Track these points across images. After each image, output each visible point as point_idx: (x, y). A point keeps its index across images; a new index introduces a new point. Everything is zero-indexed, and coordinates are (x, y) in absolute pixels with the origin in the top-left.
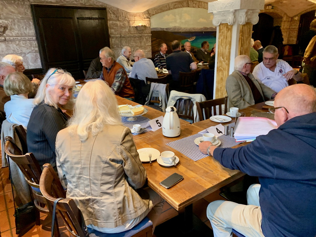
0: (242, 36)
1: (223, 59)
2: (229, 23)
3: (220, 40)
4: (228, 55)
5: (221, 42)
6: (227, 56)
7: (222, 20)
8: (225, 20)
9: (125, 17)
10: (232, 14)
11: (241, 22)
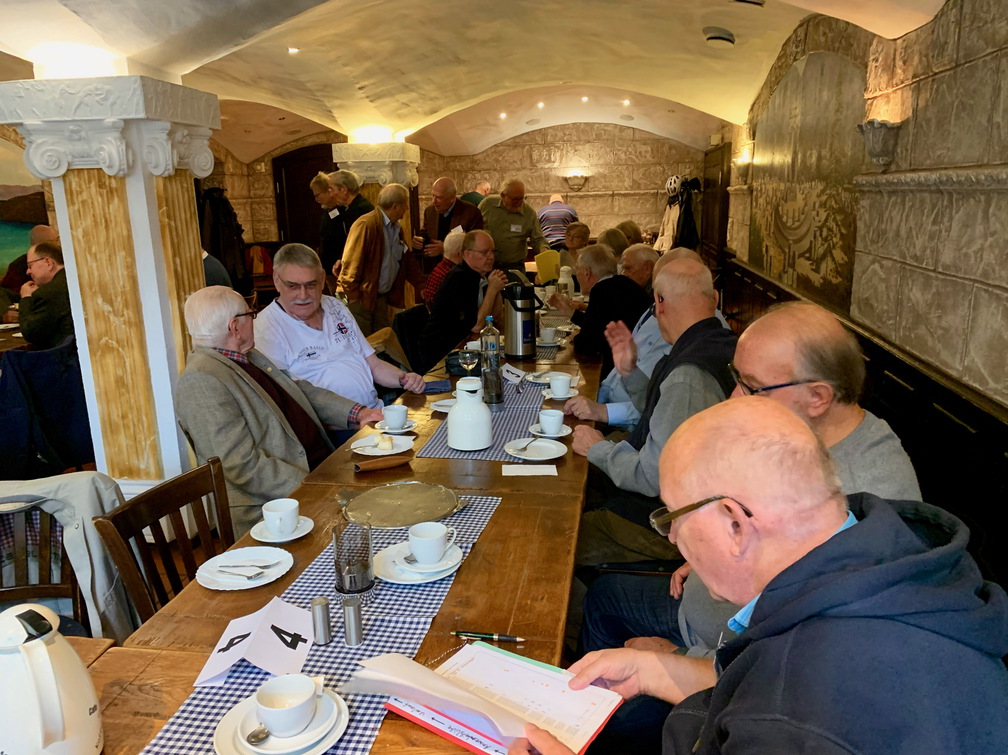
0: (169, 217)
1: (111, 304)
2: (110, 167)
3: (80, 233)
4: (128, 288)
5: (88, 242)
6: (123, 293)
7: (74, 157)
8: (89, 156)
10: (118, 135)
11: (156, 167)
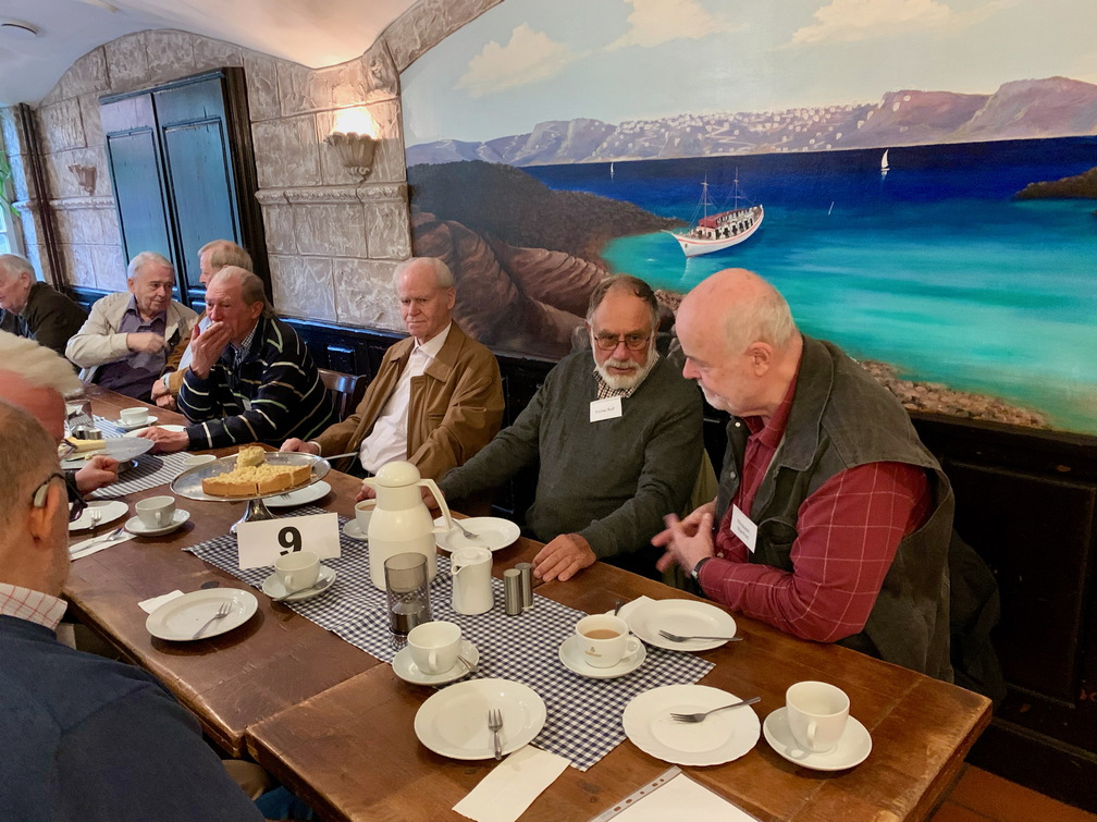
9: (302, 98)
